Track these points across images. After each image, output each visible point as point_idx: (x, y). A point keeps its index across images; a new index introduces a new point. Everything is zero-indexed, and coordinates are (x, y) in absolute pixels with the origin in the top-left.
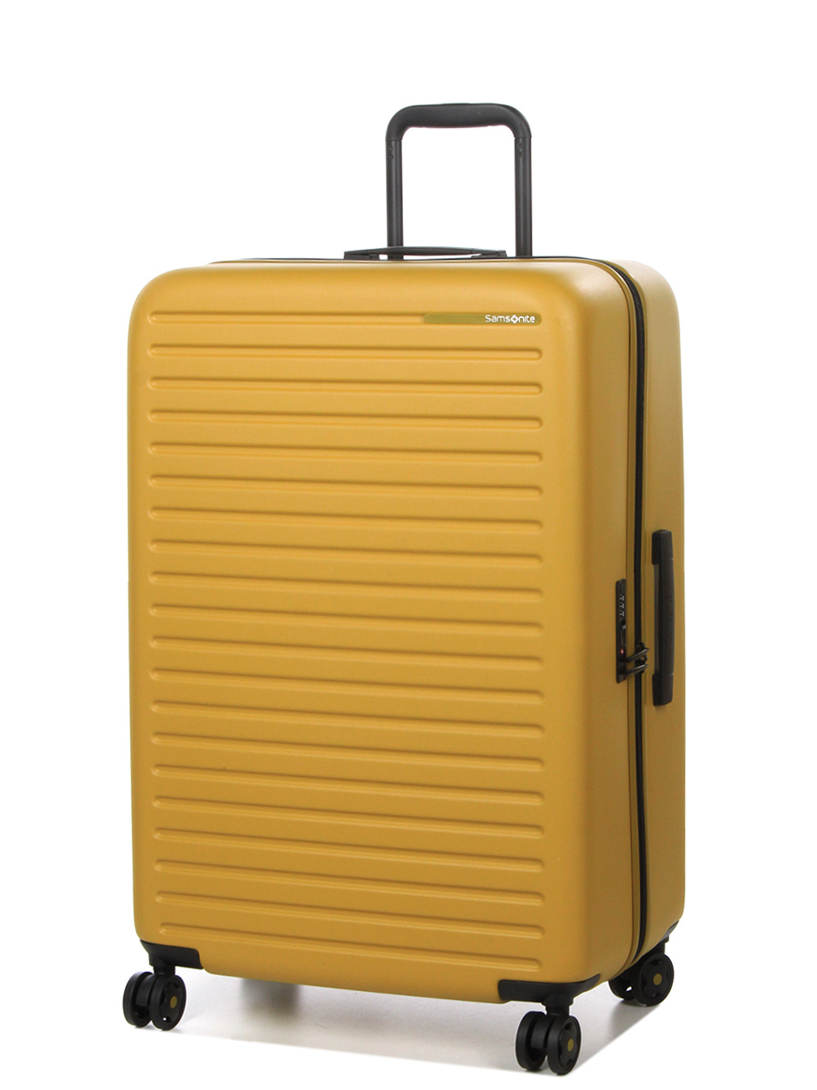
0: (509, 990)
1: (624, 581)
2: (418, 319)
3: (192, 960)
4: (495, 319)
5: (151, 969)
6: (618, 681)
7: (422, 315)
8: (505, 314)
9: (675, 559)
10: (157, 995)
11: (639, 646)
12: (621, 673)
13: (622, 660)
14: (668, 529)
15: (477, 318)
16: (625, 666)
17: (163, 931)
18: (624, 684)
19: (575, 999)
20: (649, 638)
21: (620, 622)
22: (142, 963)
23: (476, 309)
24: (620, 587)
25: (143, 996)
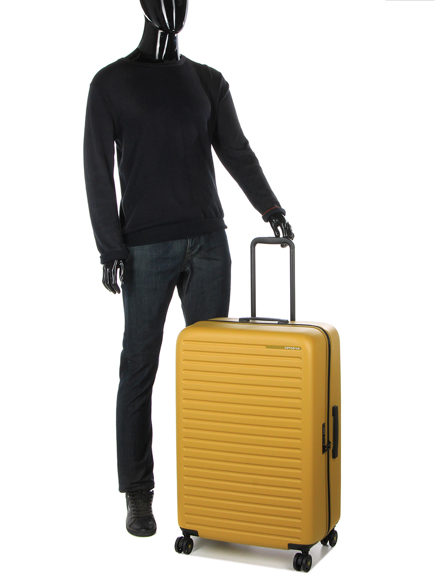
0: (291, 546)
1: (324, 424)
2: (264, 347)
3: (195, 533)
4: (287, 348)
5: (183, 536)
6: (323, 453)
7: (266, 346)
8: (290, 347)
9: (339, 414)
10: (185, 544)
11: (329, 442)
12: (324, 451)
13: (324, 447)
14: (337, 405)
15: (283, 347)
16: (325, 449)
17: (187, 525)
18: (324, 454)
19: (310, 549)
20: (331, 440)
21: (324, 436)
22: (180, 534)
23: (281, 345)
24: (324, 426)
25: (181, 544)
